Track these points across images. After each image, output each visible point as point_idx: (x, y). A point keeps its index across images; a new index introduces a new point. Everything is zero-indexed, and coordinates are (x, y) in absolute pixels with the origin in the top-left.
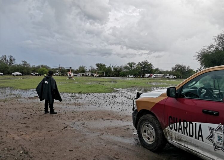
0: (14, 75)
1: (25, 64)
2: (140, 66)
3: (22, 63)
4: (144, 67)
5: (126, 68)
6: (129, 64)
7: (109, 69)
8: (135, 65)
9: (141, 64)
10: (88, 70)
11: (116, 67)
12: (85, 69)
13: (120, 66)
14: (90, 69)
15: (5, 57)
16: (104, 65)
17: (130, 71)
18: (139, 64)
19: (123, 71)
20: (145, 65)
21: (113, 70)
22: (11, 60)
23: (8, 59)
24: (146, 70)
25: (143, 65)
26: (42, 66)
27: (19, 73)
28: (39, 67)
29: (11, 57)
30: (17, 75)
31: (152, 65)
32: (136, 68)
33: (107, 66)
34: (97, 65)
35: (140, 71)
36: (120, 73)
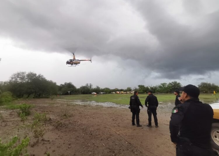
0: (92, 94)
1: (98, 88)
2: (170, 85)
3: (96, 87)
4: (174, 86)
5: (160, 87)
6: (162, 84)
7: (147, 88)
8: (167, 85)
9: (171, 84)
10: (133, 90)
11: (152, 87)
12: (131, 89)
13: (155, 86)
14: (134, 88)
15: (87, 84)
16: (143, 86)
17: (164, 89)
18: (169, 84)
19: (158, 89)
20: (175, 85)
21: (150, 89)
22: (90, 86)
23: (89, 85)
24: (176, 88)
25: (173, 84)
26: (106, 88)
27: (95, 93)
28: (104, 89)
29: (90, 84)
30: (94, 94)
31: (180, 84)
32: (168, 86)
33: (146, 86)
34: (139, 86)
35: (171, 88)
36: (156, 91)
